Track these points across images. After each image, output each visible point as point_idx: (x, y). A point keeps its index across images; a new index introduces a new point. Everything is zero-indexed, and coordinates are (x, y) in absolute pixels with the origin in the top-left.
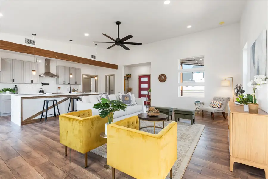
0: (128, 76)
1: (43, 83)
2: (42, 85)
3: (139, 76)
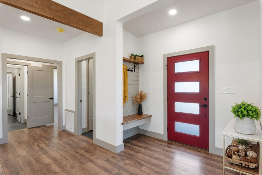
0: (135, 59)
3: (168, 58)
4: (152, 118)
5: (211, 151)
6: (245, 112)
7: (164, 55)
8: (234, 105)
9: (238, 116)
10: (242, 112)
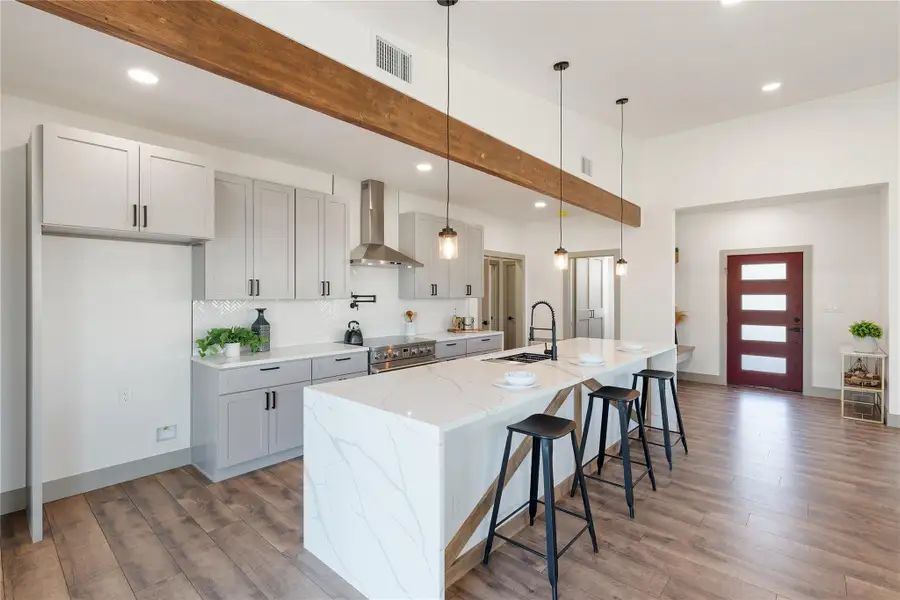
1: (356, 297)
2: (353, 306)
3: (729, 257)
4: (695, 352)
5: (806, 392)
6: (867, 331)
7: (722, 252)
8: (853, 324)
9: (859, 335)
10: (863, 331)
